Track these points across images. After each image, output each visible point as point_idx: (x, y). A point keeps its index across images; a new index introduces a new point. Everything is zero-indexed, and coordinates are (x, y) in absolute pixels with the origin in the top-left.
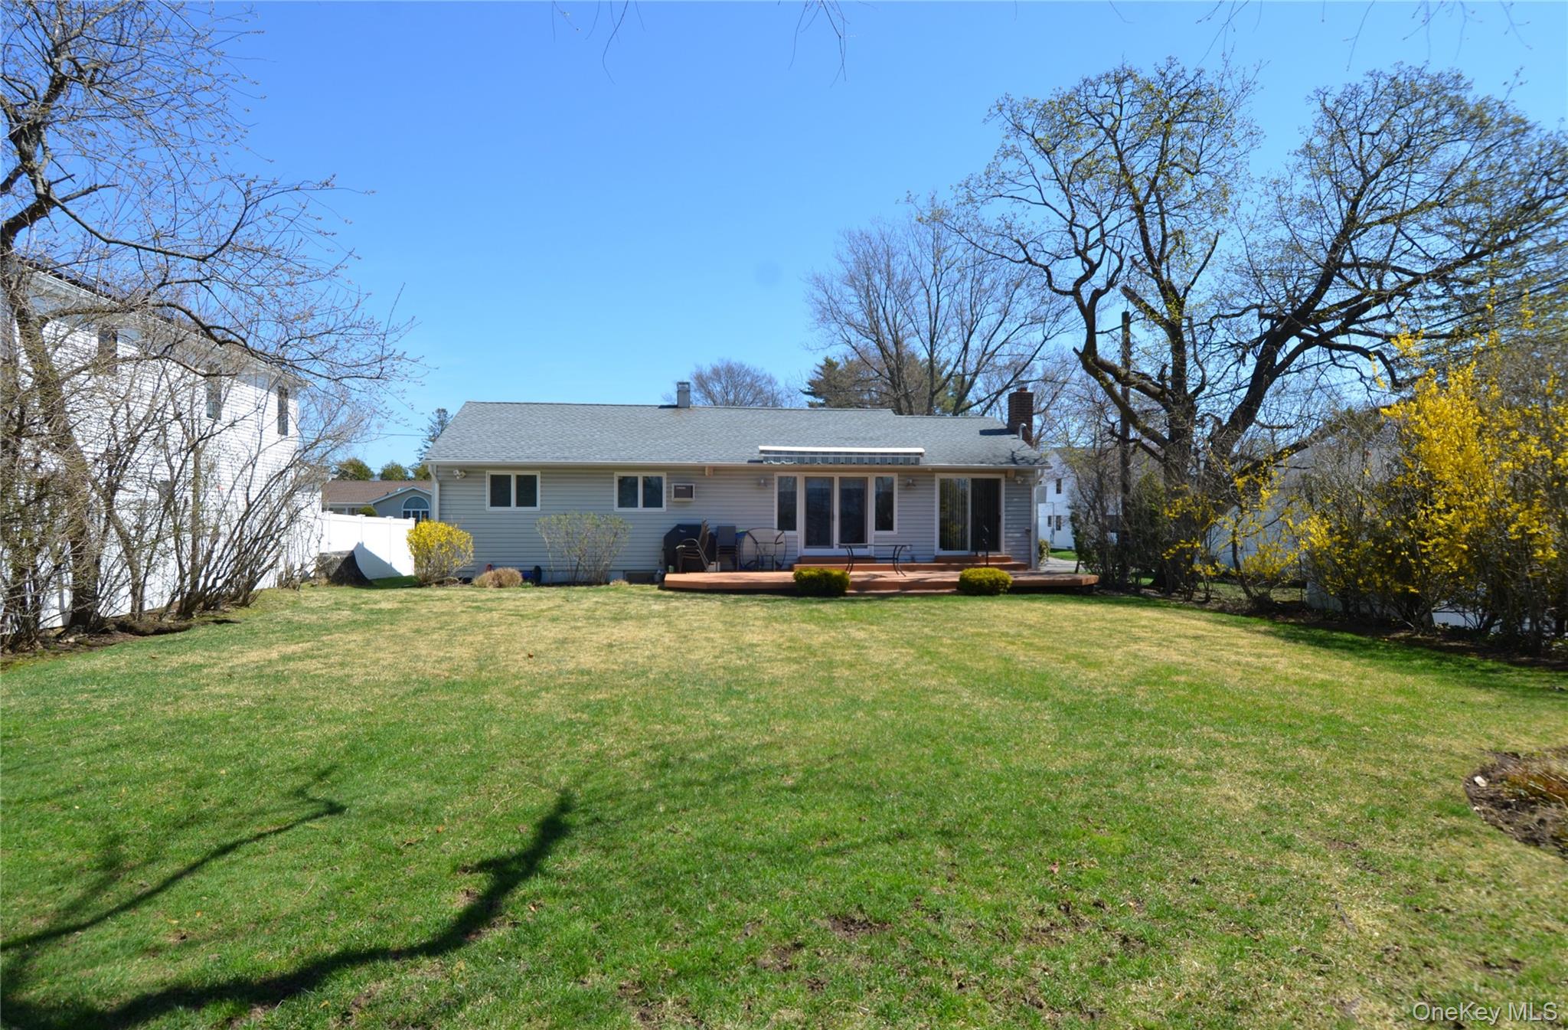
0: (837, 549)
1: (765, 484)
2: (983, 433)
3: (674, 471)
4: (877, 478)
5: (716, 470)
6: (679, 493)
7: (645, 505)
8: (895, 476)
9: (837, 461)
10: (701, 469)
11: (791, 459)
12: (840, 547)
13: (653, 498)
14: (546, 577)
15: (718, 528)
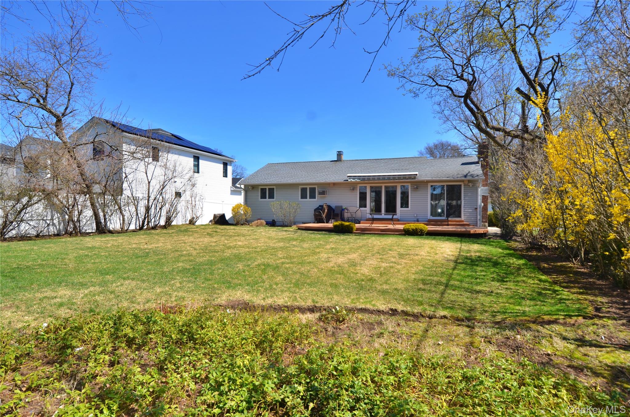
0: (383, 215)
1: (353, 189)
2: (463, 164)
3: (319, 185)
4: (401, 186)
5: (334, 184)
6: (320, 193)
7: (310, 198)
8: (409, 185)
9: (384, 179)
10: (329, 184)
11: (359, 179)
12: (385, 214)
13: (313, 196)
14: (277, 223)
15: (336, 207)
